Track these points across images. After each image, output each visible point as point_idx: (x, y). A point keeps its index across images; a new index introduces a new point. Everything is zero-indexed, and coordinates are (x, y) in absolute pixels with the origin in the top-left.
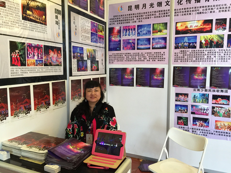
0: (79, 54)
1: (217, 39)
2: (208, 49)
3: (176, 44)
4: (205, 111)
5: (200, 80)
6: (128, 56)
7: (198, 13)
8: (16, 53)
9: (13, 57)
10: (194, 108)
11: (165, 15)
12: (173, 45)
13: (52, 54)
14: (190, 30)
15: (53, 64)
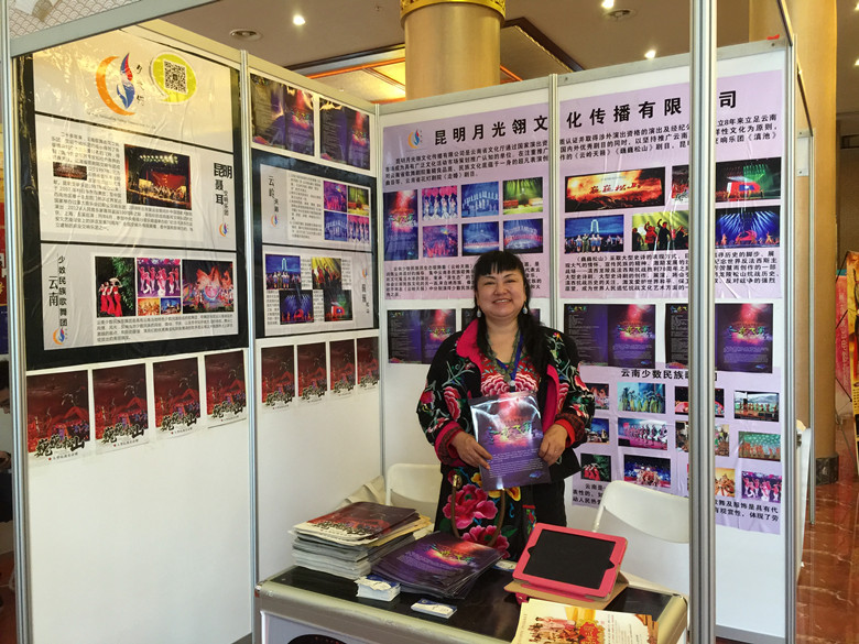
0: (285, 276)
1: (677, 222)
2: (655, 252)
3: (568, 238)
4: (658, 435)
5: (637, 342)
6: (438, 275)
7: (623, 151)
8: (111, 285)
9: (104, 294)
10: (627, 427)
11: (536, 156)
12: (560, 241)
13: (205, 281)
14: (605, 198)
15: (208, 306)
